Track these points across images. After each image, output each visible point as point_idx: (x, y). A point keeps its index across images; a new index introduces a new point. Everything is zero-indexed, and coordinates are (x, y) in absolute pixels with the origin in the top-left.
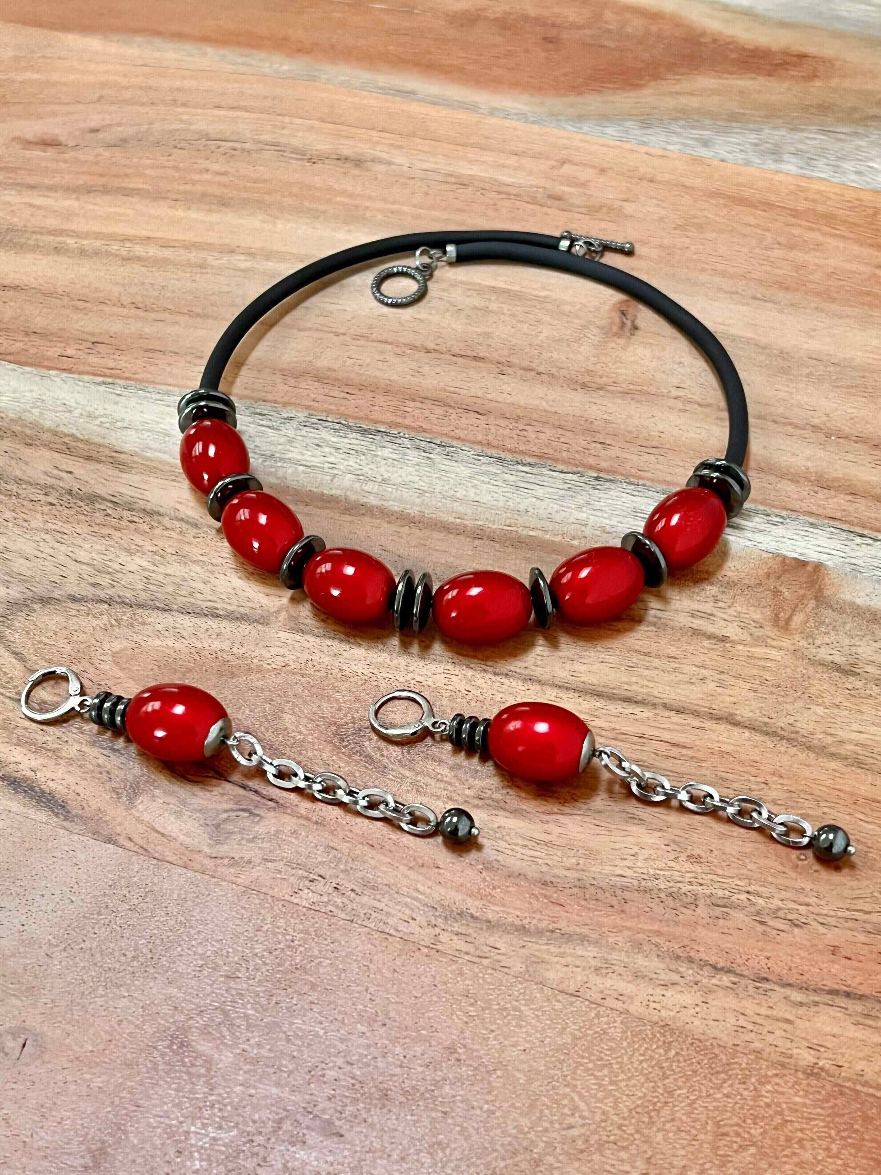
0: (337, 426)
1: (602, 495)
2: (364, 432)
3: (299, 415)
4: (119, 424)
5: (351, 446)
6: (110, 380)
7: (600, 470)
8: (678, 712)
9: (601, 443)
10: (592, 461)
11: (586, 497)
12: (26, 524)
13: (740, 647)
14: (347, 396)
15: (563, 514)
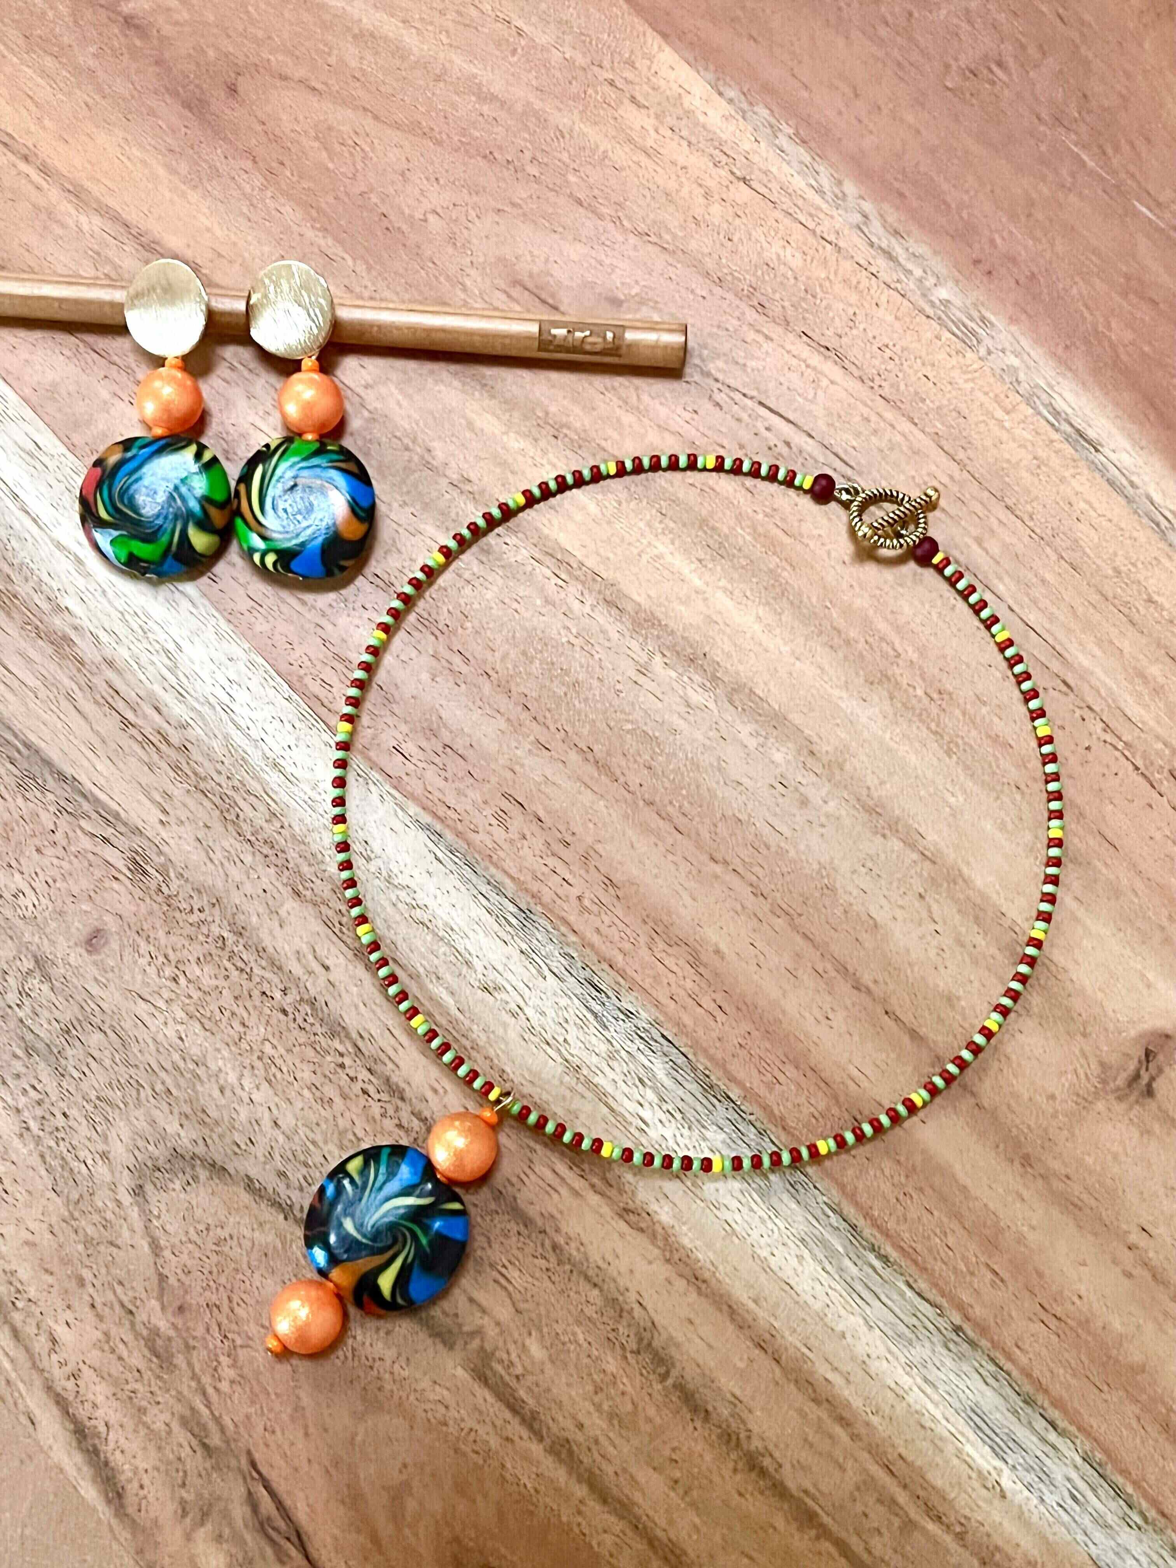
0: (681, 1060)
1: (948, 1362)
2: (709, 1088)
3: (644, 1014)
4: (418, 914)
5: (680, 1105)
6: (438, 827)
7: (967, 1318)
10: (966, 1297)
11: (926, 1353)
12: (242, 1029)
14: (718, 1013)
15: (886, 1364)
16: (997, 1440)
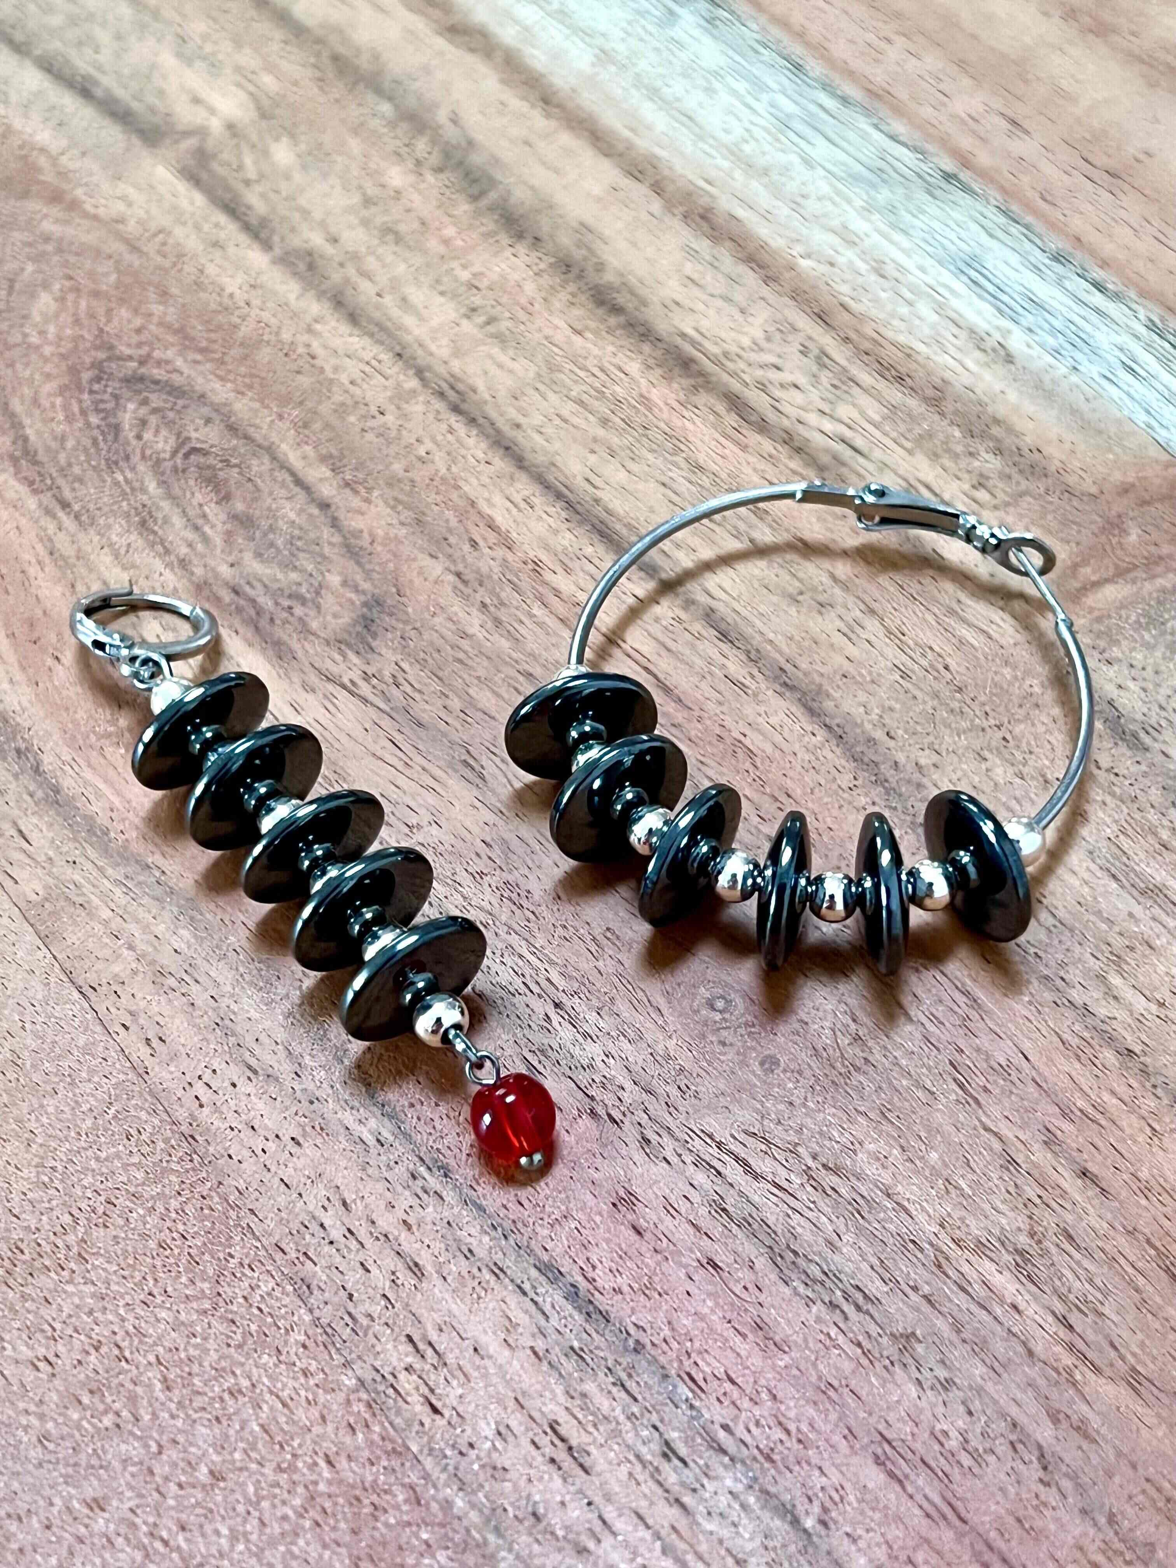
8: (724, 636)
9: (1014, 123)
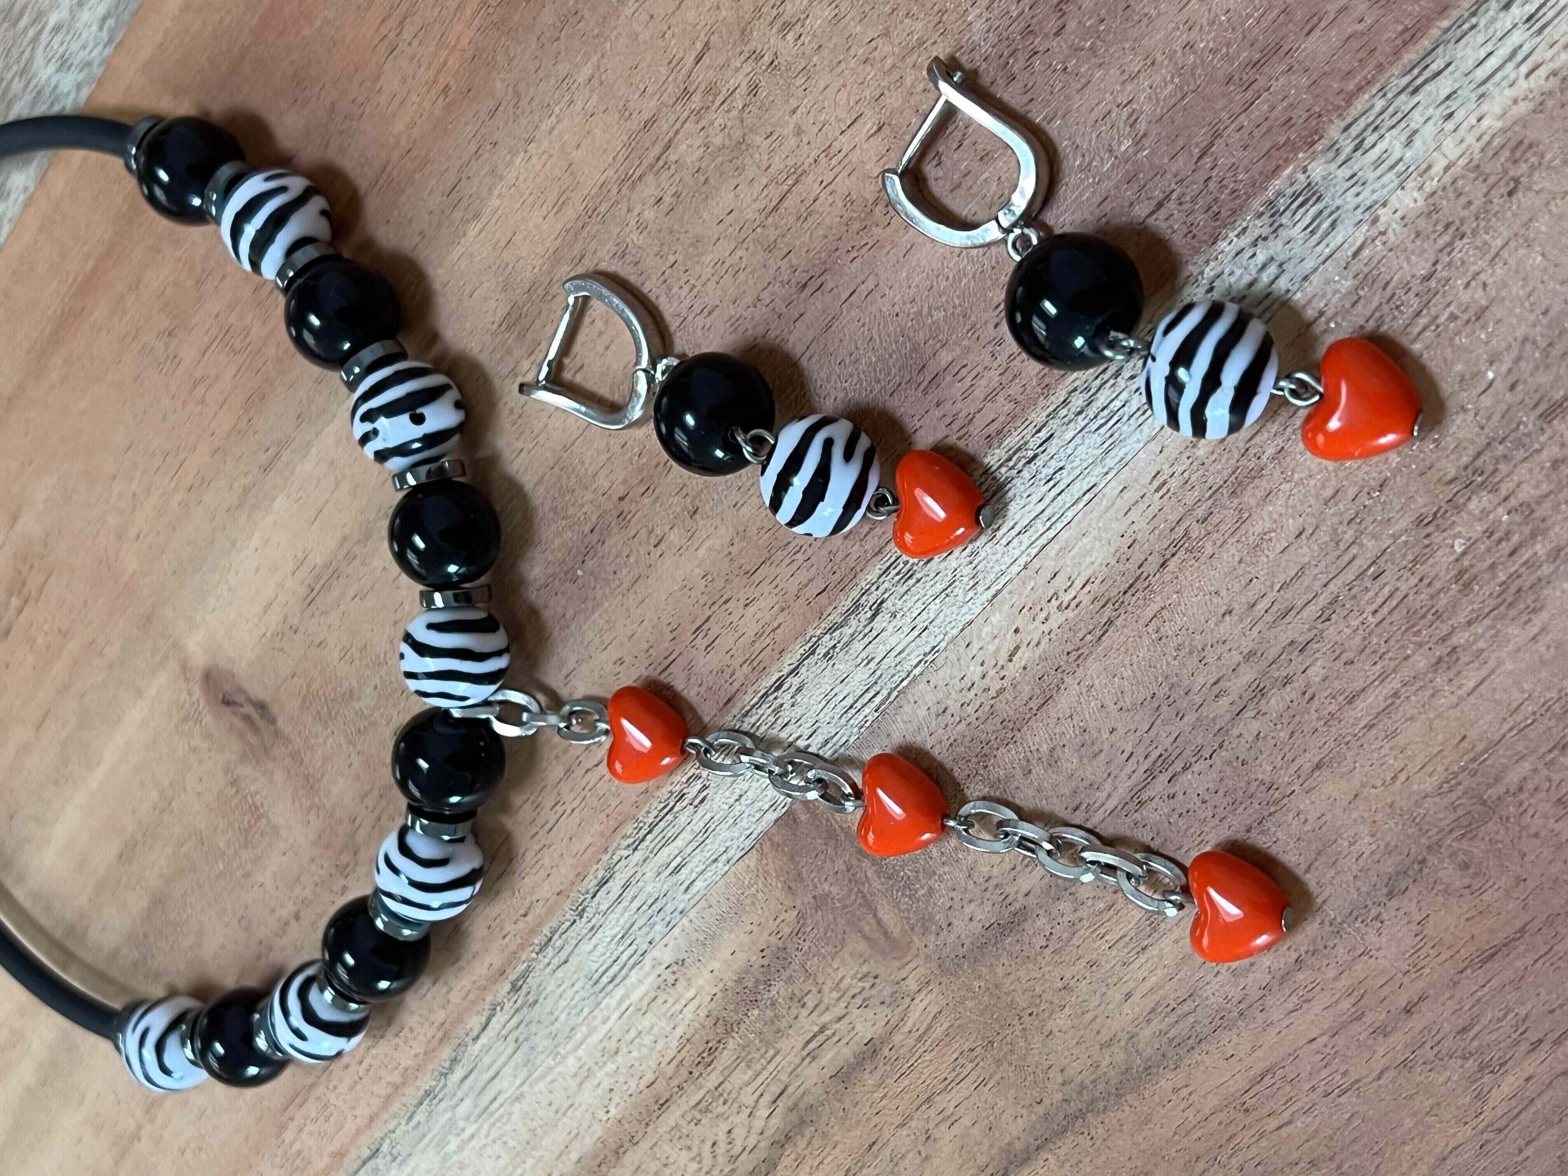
1: (548, 1005)
11: (541, 1031)
13: (897, 1038)
15: (556, 1084)
16: (624, 957)
